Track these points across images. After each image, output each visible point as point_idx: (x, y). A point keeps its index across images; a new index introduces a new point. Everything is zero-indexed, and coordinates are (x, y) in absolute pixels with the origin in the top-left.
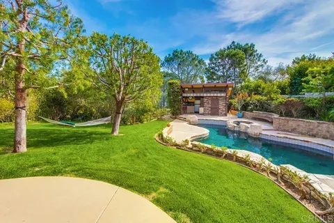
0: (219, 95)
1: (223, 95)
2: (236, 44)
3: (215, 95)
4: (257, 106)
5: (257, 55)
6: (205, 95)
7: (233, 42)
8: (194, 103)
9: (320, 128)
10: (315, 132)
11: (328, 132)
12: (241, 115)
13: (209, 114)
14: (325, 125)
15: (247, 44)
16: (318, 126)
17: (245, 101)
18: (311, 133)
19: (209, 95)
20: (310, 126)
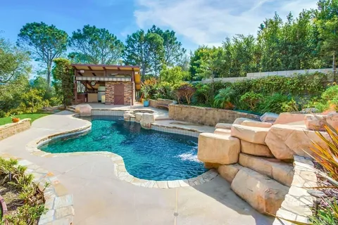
0: (123, 80)
1: (127, 80)
2: (156, 28)
3: (119, 80)
4: (162, 93)
5: (177, 43)
6: (106, 79)
7: (154, 26)
8: (97, 89)
9: (207, 115)
10: (203, 120)
11: (214, 118)
12: (147, 103)
13: (112, 103)
14: (211, 112)
15: (168, 31)
16: (206, 113)
17: (151, 87)
18: (200, 121)
19: (111, 79)
20: (199, 112)
